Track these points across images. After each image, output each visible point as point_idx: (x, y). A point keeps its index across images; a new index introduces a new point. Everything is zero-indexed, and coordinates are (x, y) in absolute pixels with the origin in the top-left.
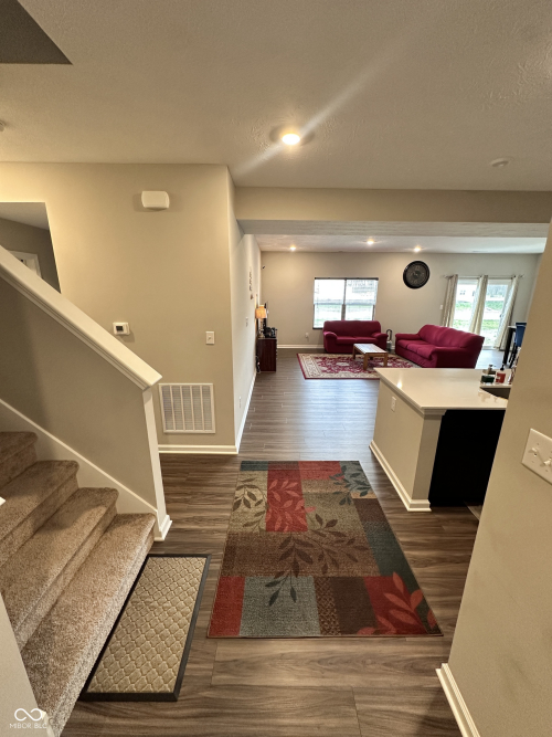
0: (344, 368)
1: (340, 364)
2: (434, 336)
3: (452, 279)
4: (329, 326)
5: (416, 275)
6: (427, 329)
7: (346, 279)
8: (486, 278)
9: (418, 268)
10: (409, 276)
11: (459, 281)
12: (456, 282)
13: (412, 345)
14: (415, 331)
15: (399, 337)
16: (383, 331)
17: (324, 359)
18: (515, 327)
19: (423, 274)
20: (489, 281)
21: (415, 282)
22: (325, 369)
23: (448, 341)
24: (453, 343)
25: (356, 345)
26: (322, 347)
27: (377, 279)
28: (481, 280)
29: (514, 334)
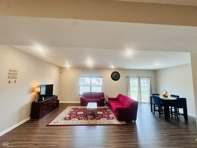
1: (79, 112)
2: (121, 99)
3: (128, 78)
4: (84, 94)
5: (116, 76)
6: (120, 96)
7: (91, 77)
9: (116, 74)
10: (113, 76)
11: (130, 79)
13: (112, 103)
14: (116, 97)
15: (110, 99)
17: (75, 109)
18: (152, 96)
19: (118, 76)
20: (141, 79)
21: (115, 79)
23: (124, 103)
27: (102, 77)
28: (138, 78)
29: (153, 99)
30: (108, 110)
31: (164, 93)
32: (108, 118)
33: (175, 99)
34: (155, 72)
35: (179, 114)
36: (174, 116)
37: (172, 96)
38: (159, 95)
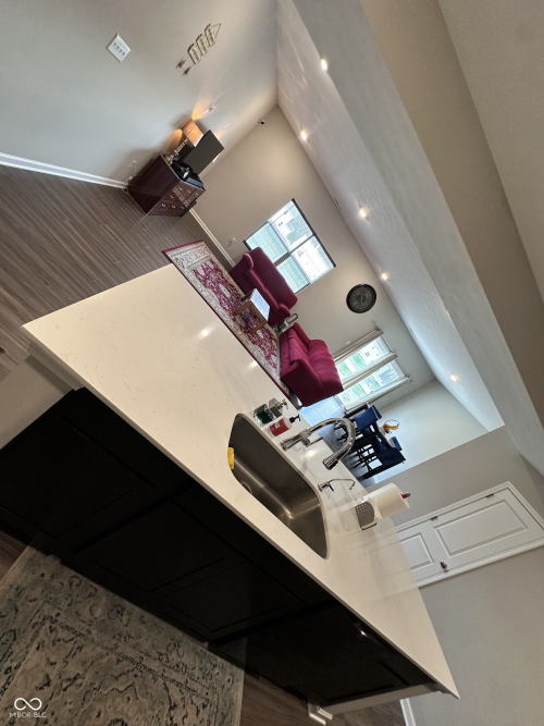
0: (218, 292)
1: (222, 288)
2: (317, 354)
3: (377, 332)
4: (258, 254)
5: (360, 299)
6: (321, 344)
7: (314, 234)
8: (395, 357)
9: (368, 295)
10: (357, 293)
11: (379, 339)
12: (376, 337)
13: (295, 342)
14: (311, 337)
15: (296, 328)
16: (291, 311)
17: (217, 270)
18: (369, 407)
19: (367, 304)
20: (393, 361)
21: (355, 303)
22: (202, 273)
23: (319, 366)
24: (321, 372)
25: (256, 291)
26: (233, 264)
27: (335, 266)
28: (391, 354)
29: (364, 411)
30: (274, 343)
31: (391, 424)
32: (268, 358)
33: (393, 446)
34: (432, 383)
35: (367, 464)
36: (358, 458)
37: (394, 440)
38: (380, 417)
